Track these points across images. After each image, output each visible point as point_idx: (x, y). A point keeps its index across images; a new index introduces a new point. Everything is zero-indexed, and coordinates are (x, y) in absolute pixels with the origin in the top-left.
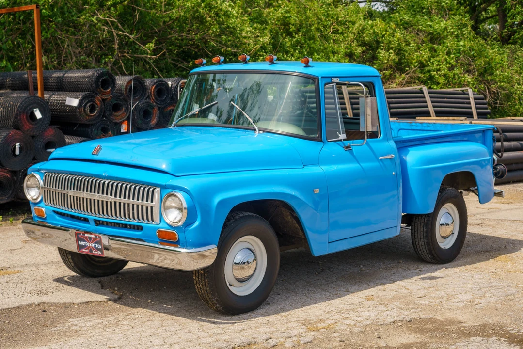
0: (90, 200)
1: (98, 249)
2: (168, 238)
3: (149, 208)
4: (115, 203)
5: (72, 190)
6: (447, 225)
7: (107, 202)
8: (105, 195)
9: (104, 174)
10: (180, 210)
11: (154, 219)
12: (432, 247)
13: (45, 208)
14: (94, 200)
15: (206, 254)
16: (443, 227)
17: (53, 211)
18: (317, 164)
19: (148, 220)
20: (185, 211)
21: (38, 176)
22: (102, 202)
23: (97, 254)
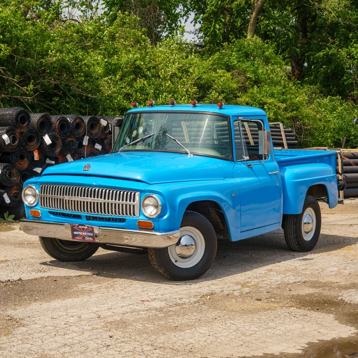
0: (84, 202)
1: (90, 236)
2: (145, 226)
3: (132, 206)
4: (104, 203)
5: (67, 196)
6: (309, 223)
7: (97, 203)
8: (96, 198)
9: (94, 184)
10: (156, 207)
11: (135, 213)
12: (299, 239)
13: (41, 210)
14: (87, 202)
15: (171, 237)
16: (306, 225)
17: (49, 212)
18: (232, 177)
19: (130, 214)
20: (160, 208)
21: (34, 187)
22: (94, 203)
23: (89, 240)
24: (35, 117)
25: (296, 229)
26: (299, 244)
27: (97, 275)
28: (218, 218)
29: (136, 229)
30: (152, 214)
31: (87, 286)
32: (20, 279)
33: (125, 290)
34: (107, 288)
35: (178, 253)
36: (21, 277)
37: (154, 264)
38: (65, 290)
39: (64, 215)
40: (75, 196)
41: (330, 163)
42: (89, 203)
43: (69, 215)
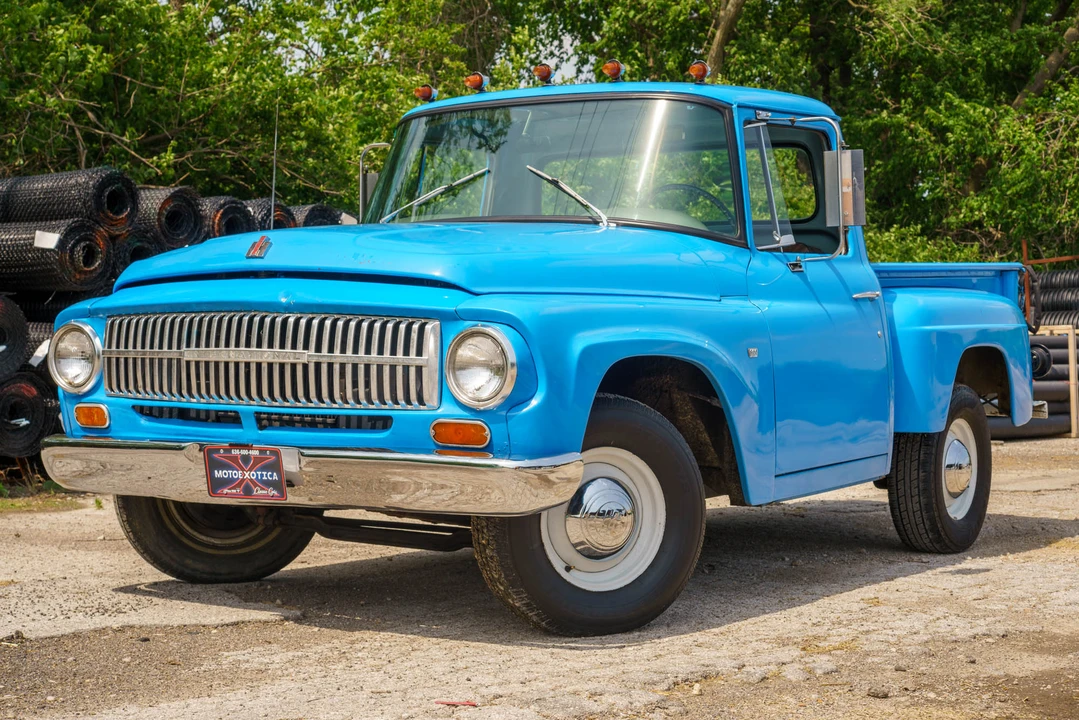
1: (268, 484)
2: (462, 441)
3: (412, 371)
4: (318, 365)
5: (193, 347)
6: (959, 467)
7: (294, 366)
8: (288, 349)
9: (283, 300)
10: (499, 370)
11: (426, 396)
12: (936, 514)
13: (109, 404)
14: (259, 365)
15: (552, 477)
16: (953, 470)
17: (134, 407)
18: (745, 294)
19: (408, 402)
20: (512, 372)
21: (88, 329)
22: (282, 366)
23: (265, 496)
24: (154, 200)
25: (924, 481)
26: (934, 529)
27: (298, 620)
28: (702, 427)
29: (428, 452)
30: (485, 395)
31: (253, 657)
32: (19, 635)
33: (389, 668)
34: (324, 661)
35: (575, 540)
36: (23, 630)
37: (492, 580)
38: (170, 670)
39: (183, 415)
40: (217, 345)
41: (1003, 293)
42: (265, 367)
43: (203, 416)
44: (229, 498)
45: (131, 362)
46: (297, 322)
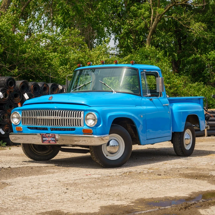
0: (49, 119)
1: (53, 141)
2: (88, 132)
3: (79, 120)
4: (62, 119)
5: (39, 116)
6: (188, 139)
7: (58, 119)
8: (57, 116)
9: (56, 108)
10: (94, 120)
11: (81, 125)
13: (22, 127)
14: (51, 119)
15: (104, 139)
16: (186, 140)
17: (27, 127)
18: (141, 105)
19: (78, 126)
20: (97, 120)
21: (18, 113)
22: (55, 119)
23: (52, 143)
24: (19, 83)
25: (180, 142)
26: (182, 151)
27: (58, 166)
28: (132, 130)
29: (82, 134)
30: (92, 124)
31: (52, 170)
32: (10, 167)
33: (76, 172)
34: (64, 171)
35: (108, 151)
36: (10, 166)
37: (93, 158)
38: (38, 172)
39: (36, 128)
40: (43, 116)
41: (200, 103)
42: (52, 120)
43: (40, 128)
44: (46, 143)
45: (27, 119)
46: (58, 111)
